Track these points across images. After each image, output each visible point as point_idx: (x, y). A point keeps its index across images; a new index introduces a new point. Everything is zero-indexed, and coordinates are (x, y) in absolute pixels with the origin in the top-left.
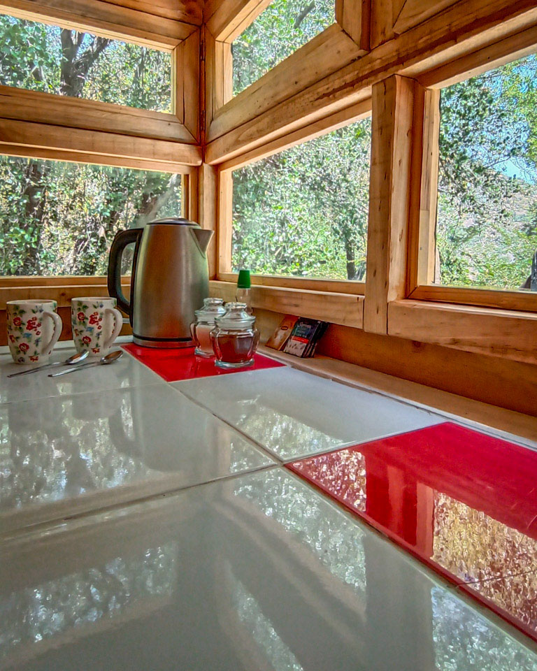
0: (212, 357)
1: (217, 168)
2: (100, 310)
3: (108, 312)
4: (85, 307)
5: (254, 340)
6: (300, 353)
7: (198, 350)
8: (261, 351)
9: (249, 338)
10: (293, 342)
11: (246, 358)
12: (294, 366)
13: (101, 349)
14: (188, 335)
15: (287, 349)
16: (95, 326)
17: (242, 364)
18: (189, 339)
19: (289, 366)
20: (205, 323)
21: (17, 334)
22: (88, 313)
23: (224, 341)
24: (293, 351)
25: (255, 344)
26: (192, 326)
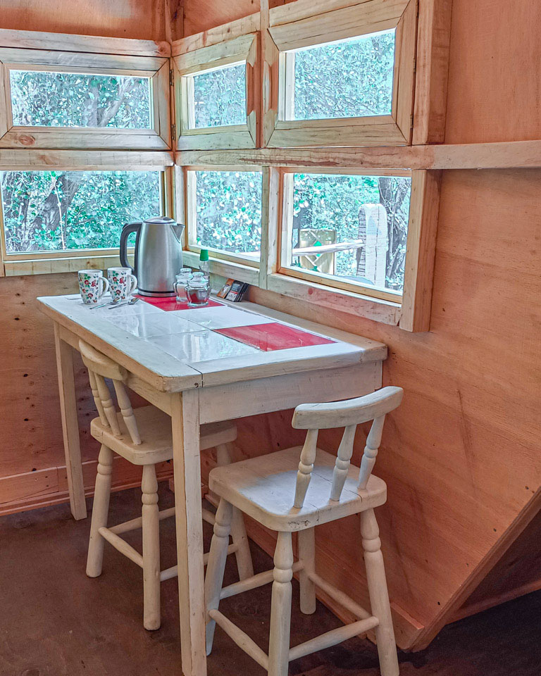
0: (186, 301)
1: (184, 169)
2: (124, 276)
3: (128, 276)
4: (117, 274)
5: (208, 292)
6: (233, 299)
7: (178, 298)
8: (211, 298)
9: (204, 291)
10: (230, 294)
11: (204, 302)
12: (229, 306)
13: (126, 297)
14: (172, 290)
15: (227, 297)
16: (122, 284)
17: (202, 305)
18: (173, 292)
19: (226, 306)
20: (181, 283)
21: (87, 288)
22: (119, 277)
23: (192, 293)
24: (230, 298)
25: (208, 294)
26: (175, 284)
